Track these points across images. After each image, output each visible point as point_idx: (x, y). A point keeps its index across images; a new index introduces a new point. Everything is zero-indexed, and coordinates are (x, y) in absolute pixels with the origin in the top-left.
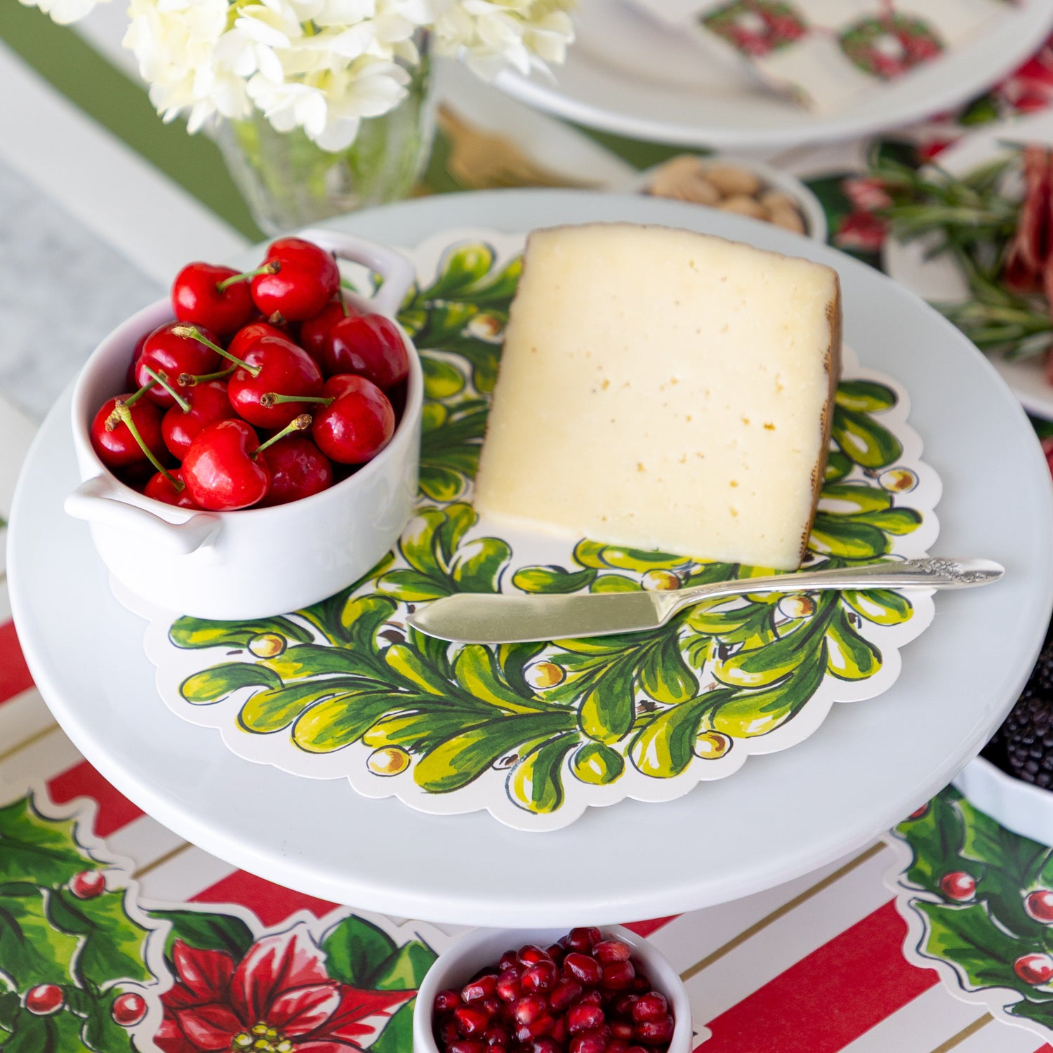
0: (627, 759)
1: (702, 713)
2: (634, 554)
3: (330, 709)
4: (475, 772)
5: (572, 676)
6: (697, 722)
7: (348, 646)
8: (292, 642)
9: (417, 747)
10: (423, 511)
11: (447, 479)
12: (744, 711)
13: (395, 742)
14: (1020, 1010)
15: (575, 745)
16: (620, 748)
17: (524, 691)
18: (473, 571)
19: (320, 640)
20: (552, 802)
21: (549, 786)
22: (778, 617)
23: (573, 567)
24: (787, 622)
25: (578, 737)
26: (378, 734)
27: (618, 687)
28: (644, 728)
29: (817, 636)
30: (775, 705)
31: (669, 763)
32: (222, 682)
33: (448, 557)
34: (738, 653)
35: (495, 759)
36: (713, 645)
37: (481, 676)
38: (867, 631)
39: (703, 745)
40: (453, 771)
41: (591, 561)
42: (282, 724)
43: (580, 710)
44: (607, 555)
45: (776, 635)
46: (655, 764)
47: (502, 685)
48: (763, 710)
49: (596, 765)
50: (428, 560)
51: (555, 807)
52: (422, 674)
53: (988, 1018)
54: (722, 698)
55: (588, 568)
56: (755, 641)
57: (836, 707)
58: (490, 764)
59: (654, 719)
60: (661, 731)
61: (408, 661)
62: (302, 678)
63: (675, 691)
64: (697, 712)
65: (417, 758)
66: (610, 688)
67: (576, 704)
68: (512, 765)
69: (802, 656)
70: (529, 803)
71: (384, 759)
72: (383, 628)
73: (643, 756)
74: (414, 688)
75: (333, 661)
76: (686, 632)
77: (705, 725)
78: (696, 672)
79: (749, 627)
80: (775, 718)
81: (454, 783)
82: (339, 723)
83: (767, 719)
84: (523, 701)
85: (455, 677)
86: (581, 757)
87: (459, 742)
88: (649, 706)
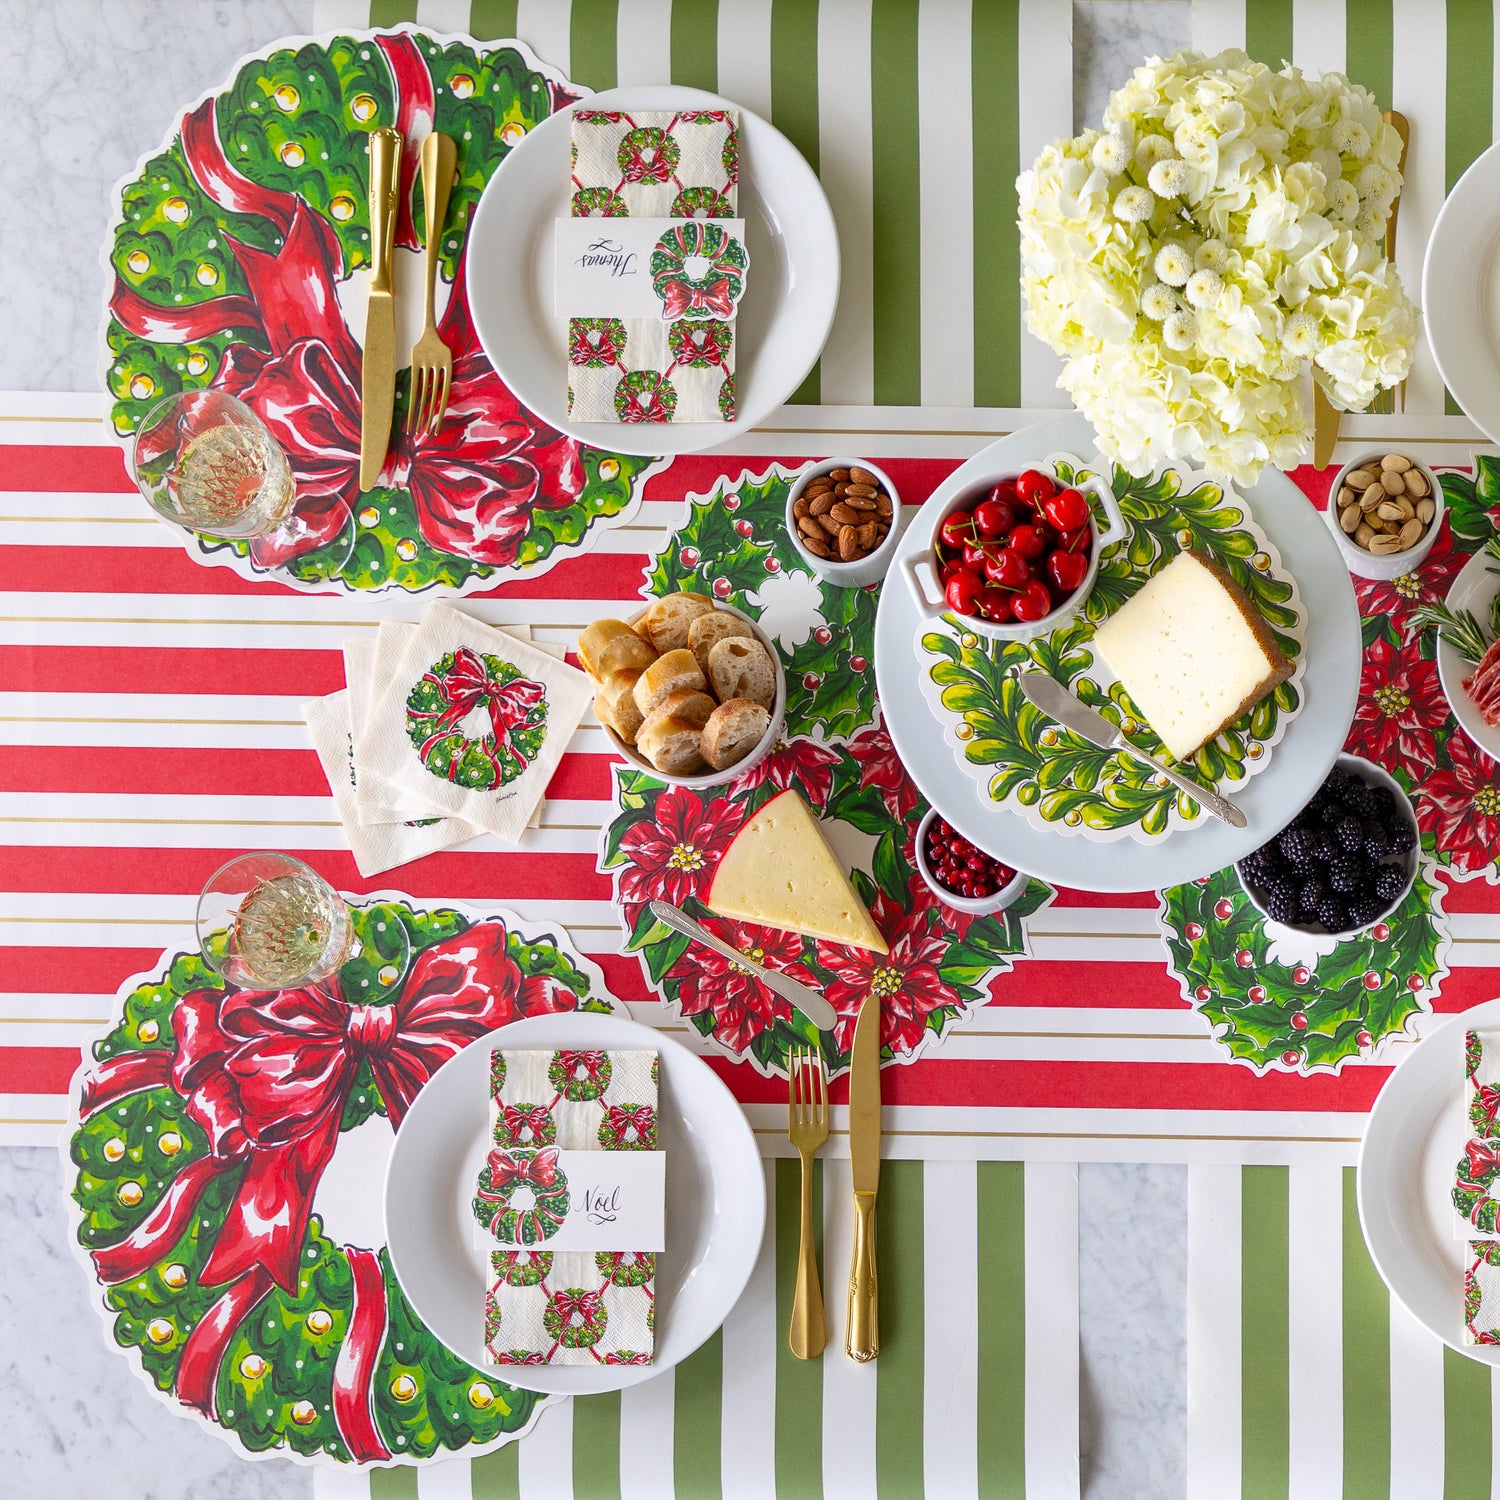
0: (1040, 800)
1: (1084, 801)
2: (1132, 706)
3: (966, 690)
4: (988, 761)
5: (1057, 746)
6: (1078, 803)
7: (995, 665)
8: (979, 646)
9: (979, 733)
10: (1077, 619)
11: (1100, 610)
12: (1098, 812)
13: (974, 724)
14: (1172, 943)
15: (1030, 778)
16: (1043, 793)
17: (1035, 740)
18: (1067, 666)
19: (989, 653)
20: (1000, 797)
21: (1006, 789)
23: (1105, 693)
24: (1152, 784)
25: (1034, 776)
26: (972, 716)
27: (1068, 764)
28: (1058, 791)
29: (1154, 800)
30: (1111, 819)
31: (1053, 814)
32: (941, 645)
33: (1066, 650)
34: (1121, 784)
35: (999, 761)
36: (1117, 773)
37: (1028, 719)
38: (1172, 811)
39: (1070, 816)
40: (982, 755)
41: (1114, 695)
42: (945, 683)
43: (1046, 764)
44: (1123, 696)
45: (1142, 786)
46: (1048, 810)
47: (1030, 730)
48: (1105, 818)
49: (1029, 793)
50: (1058, 645)
51: (999, 801)
52: (1010, 700)
53: (1158, 936)
54: (1096, 800)
55: (1110, 697)
56: (1132, 783)
57: (1128, 838)
58: (996, 762)
59: (1066, 789)
60: (1063, 797)
61: (1010, 690)
62: (969, 667)
63: (1085, 783)
64: (1082, 799)
65: (975, 738)
66: (1065, 762)
67: (1047, 760)
68: (1002, 769)
69: (1141, 804)
70: (993, 791)
71: (964, 729)
72: (1015, 666)
73: (1047, 803)
74: (1001, 705)
75: (986, 668)
76: (1114, 758)
77: (1079, 807)
78: (1100, 780)
79: (1137, 775)
80: (1105, 825)
81: (976, 760)
82: (964, 699)
83: (1101, 823)
84: (1031, 743)
85: (1018, 712)
86: (1027, 786)
87: (994, 743)
88: (1069, 782)
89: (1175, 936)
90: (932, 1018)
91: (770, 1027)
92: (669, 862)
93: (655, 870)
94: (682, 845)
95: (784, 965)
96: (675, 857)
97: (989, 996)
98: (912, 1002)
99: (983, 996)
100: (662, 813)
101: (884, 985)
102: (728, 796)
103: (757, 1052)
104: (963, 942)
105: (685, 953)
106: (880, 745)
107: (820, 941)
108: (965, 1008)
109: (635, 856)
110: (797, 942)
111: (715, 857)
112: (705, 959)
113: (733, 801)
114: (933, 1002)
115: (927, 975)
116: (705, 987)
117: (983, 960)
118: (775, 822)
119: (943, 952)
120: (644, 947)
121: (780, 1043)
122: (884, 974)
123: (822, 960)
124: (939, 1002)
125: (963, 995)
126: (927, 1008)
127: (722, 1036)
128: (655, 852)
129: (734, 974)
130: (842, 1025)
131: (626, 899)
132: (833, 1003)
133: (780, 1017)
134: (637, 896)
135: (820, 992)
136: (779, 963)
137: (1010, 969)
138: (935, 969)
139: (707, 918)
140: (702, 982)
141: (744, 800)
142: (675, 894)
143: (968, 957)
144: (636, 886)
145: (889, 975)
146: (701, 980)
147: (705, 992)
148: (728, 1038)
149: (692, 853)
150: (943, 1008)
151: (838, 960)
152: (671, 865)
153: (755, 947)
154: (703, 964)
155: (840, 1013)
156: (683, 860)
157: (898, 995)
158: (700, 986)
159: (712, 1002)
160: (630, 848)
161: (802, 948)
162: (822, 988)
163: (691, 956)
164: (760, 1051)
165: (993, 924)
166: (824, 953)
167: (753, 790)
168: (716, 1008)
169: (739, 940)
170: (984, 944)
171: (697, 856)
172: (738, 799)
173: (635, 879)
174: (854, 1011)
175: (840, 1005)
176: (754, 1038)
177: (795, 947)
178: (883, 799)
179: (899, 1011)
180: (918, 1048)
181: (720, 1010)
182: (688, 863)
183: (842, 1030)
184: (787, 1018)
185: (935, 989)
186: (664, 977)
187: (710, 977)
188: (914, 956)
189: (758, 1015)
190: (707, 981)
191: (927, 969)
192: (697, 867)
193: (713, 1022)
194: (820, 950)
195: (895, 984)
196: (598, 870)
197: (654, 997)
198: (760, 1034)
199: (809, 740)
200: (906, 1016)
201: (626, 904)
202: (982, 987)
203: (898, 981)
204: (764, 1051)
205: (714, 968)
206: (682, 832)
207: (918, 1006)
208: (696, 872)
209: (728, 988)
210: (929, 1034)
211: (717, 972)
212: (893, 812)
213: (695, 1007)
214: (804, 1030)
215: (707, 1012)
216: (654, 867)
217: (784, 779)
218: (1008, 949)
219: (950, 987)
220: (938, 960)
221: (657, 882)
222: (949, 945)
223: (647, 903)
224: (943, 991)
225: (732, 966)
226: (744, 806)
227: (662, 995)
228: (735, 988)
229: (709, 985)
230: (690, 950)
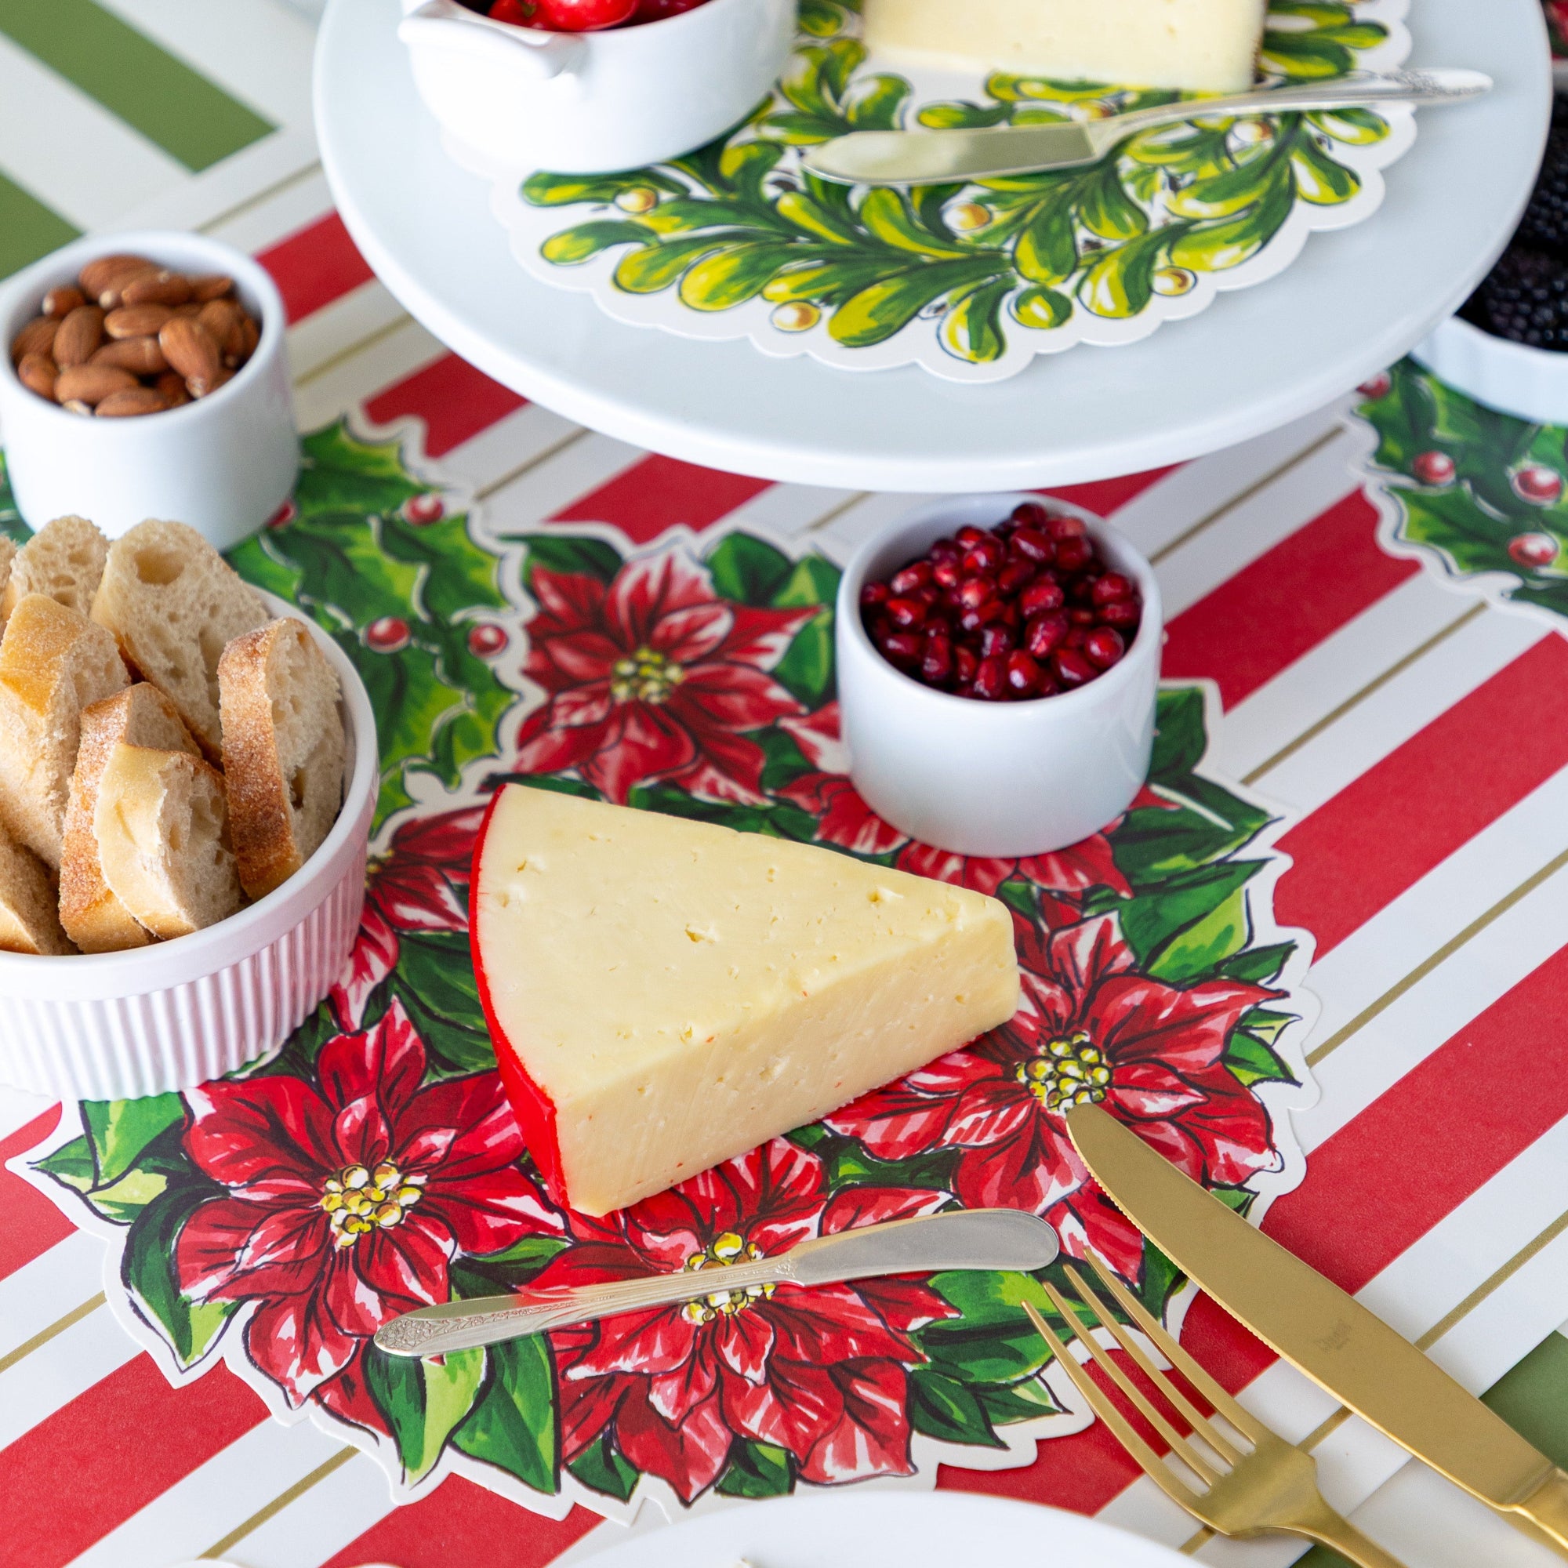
0: (1075, 302)
1: (1158, 248)
2: (1057, 85)
3: (721, 264)
4: (898, 323)
5: (1000, 217)
6: (1151, 259)
7: (733, 197)
8: (665, 196)
9: (827, 299)
10: (802, 50)
11: (826, 14)
12: (1206, 245)
13: (802, 296)
14: (1521, 595)
15: (1012, 289)
16: (1066, 289)
17: (946, 236)
18: (869, 111)
19: (699, 191)
20: (994, 350)
21: (988, 334)
22: (1233, 143)
23: (985, 103)
24: (1244, 149)
25: (1013, 281)
26: (779, 288)
27: (1055, 226)
28: (1090, 268)
29: (1281, 162)
30: (1242, 236)
31: (1125, 303)
32: (589, 242)
33: (837, 96)
34: (1193, 183)
35: (920, 308)
36: (1161, 177)
37: (893, 221)
38: (1338, 154)
39: (1162, 283)
40: (872, 324)
41: (1006, 94)
42: (667, 282)
43: (1013, 252)
44: (1025, 88)
45: (1232, 161)
46: (1109, 304)
47: (918, 230)
48: (1229, 242)
49: (1039, 309)
50: (815, 101)
51: (997, 356)
52: (824, 223)
53: (1481, 607)
54: (1177, 233)
55: (1003, 102)
56: (1209, 171)
57: (1314, 238)
58: (915, 314)
59: (1101, 258)
60: (1110, 270)
61: (805, 209)
62: (683, 233)
63: (1122, 227)
64: (1150, 249)
65: (828, 312)
66: (1046, 227)
67: (1009, 246)
68: (941, 313)
69: (1266, 183)
70: (966, 351)
71: (791, 315)
72: (771, 176)
73: (1093, 297)
74: (815, 238)
75: (716, 213)
76: (1126, 165)
77: (1161, 260)
78: (1144, 206)
79: (1201, 156)
80: (1244, 249)
81: (874, 336)
82: (733, 278)
83: (1234, 251)
84: (946, 245)
85: (861, 223)
86: (1022, 301)
87: (875, 294)
88: (1092, 245)
89: (1512, 582)
90: (1239, 1062)
91: (919, 1359)
92: (333, 1238)
93: (320, 1276)
94: (332, 1185)
95: (813, 1221)
96: (337, 1219)
97: (1305, 940)
98: (1170, 1069)
99: (1288, 948)
100: (222, 1163)
101: (1069, 1087)
102: (344, 1026)
103: (945, 1429)
104: (1136, 891)
105: (558, 1375)
106: (578, 718)
107: (838, 1115)
108: (1283, 994)
109: (240, 1287)
110: (790, 1159)
111: (432, 1149)
112: (621, 1349)
113: (367, 1024)
114: (1208, 1035)
115: (1136, 997)
116: (679, 1403)
117: (1211, 890)
118: (538, 860)
119: (1116, 936)
120: (449, 1441)
121: (980, 1371)
122: (1044, 1068)
123: (885, 1147)
124: (1219, 1024)
125: (1248, 975)
126: (1208, 1054)
127: (830, 1466)
128: (281, 1244)
129: (717, 1328)
130: (1070, 1225)
131: (307, 1382)
132: (1003, 1201)
133: (916, 1324)
134: (326, 1359)
135: (947, 1206)
136: (795, 1226)
137: (1283, 863)
138: (1137, 975)
139: (537, 1272)
140: (662, 1401)
141: (388, 1006)
142: (414, 1286)
143: (1178, 908)
144: (303, 1337)
145: (1057, 1061)
146: (655, 1398)
147: (690, 1413)
148: (848, 1458)
149: (371, 1182)
150: (1240, 1027)
151: (917, 1122)
152: (345, 1240)
153: (707, 1239)
154: (626, 1365)
155: (1041, 1207)
156: (367, 1208)
157: (1121, 1079)
158: (666, 1411)
159: (726, 1417)
160: (213, 1281)
161: (815, 1160)
162: (944, 1197)
163: (578, 1373)
164: (952, 1424)
165: (1148, 818)
166: (874, 1133)
167: (392, 975)
168: (753, 1423)
169: (657, 1255)
170: (1179, 862)
171: (389, 1179)
172: (374, 1013)
173: (288, 1329)
174: (1065, 1179)
175: (1023, 1194)
176: (908, 1411)
177: (798, 1169)
178: (687, 792)
179: (1157, 1104)
180: (1280, 1136)
181: (765, 1423)
182: (381, 1207)
183: (1082, 1235)
184: (937, 1312)
185: (1179, 1009)
186: (560, 1461)
187: (669, 1376)
188: (1068, 990)
189: (865, 1360)
190: (671, 1388)
191: (1123, 990)
192: (411, 1197)
193: (777, 1457)
194: (856, 1135)
195: (1091, 1067)
196: (177, 1381)
197: (581, 1522)
198: (914, 1394)
199: (421, 813)
200: (1183, 1101)
201: (316, 1394)
202: (1269, 933)
203: (1089, 1055)
204: (959, 1416)
205: (658, 1351)
206: (309, 1161)
207: (1186, 1064)
208: (417, 1211)
209: (735, 1363)
210: (1268, 1094)
211: (676, 1354)
212: (730, 796)
213: (703, 1463)
214: (1000, 1304)
215: (741, 1450)
216: (307, 1275)
217: (438, 908)
218: (1236, 834)
219: (1206, 981)
220: (1125, 958)
221: (347, 1295)
222: (1113, 917)
223: (367, 1351)
224: (1200, 1001)
225: (696, 1316)
226: (400, 1015)
227: (593, 1501)
228: (751, 1353)
229: (683, 1392)
230: (560, 1364)
